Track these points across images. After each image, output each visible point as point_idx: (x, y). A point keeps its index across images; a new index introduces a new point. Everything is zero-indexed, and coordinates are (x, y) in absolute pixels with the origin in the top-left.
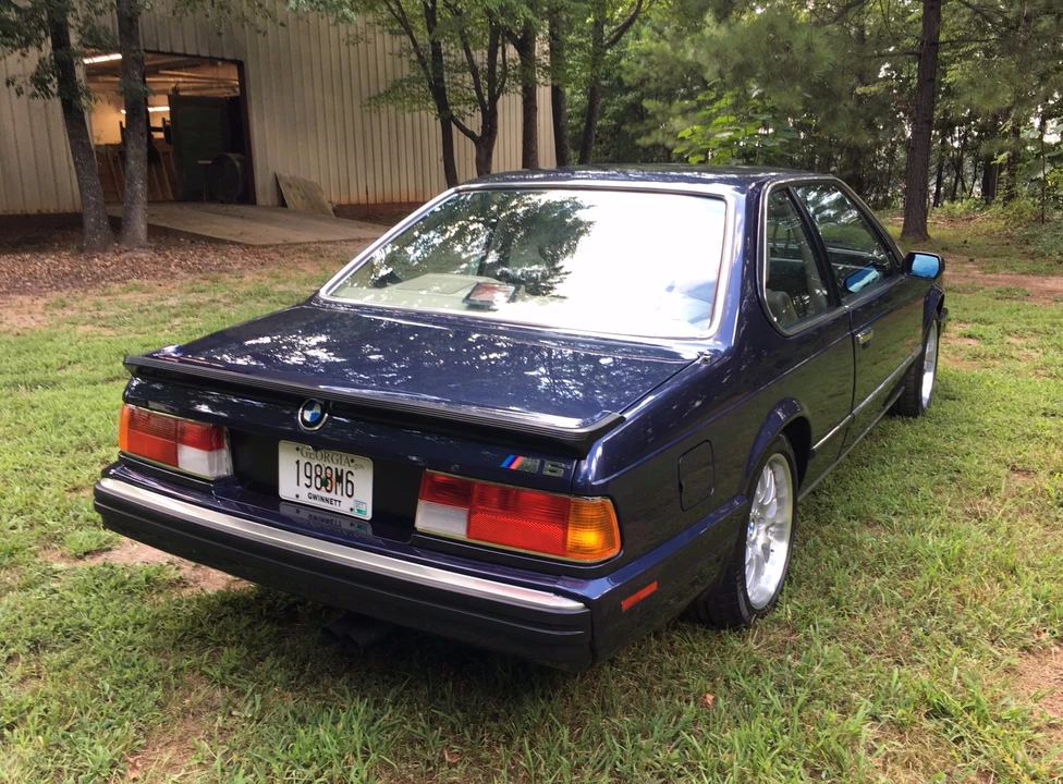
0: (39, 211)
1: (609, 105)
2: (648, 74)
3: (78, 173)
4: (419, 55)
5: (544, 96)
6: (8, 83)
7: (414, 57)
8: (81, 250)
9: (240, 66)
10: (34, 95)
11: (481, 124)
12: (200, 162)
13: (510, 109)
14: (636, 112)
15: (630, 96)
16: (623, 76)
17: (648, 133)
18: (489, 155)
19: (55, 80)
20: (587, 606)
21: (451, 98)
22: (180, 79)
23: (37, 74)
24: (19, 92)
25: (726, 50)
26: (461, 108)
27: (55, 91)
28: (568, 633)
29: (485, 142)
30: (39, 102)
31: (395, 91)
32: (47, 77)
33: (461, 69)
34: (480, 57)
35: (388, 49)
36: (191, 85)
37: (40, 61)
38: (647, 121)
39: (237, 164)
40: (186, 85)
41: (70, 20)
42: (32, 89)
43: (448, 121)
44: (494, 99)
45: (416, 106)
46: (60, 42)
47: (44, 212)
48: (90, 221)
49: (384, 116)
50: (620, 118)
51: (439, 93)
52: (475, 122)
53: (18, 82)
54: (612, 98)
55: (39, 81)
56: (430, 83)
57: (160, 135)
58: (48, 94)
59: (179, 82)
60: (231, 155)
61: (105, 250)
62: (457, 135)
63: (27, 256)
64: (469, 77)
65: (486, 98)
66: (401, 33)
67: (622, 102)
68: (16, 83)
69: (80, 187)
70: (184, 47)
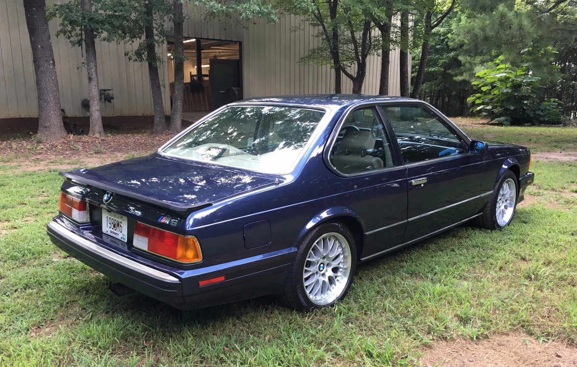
0: (143, 114)
1: (440, 59)
2: (463, 41)
3: (153, 97)
4: (326, 35)
5: (395, 55)
6: (125, 55)
7: (324, 37)
8: (152, 133)
9: (240, 44)
10: (136, 60)
11: (356, 70)
12: (221, 92)
13: (374, 62)
14: (456, 63)
15: (452, 54)
16: (449, 43)
17: (461, 74)
18: (360, 87)
19: (146, 53)
20: (180, 281)
21: (341, 57)
22: (221, 51)
23: (138, 50)
24: (130, 59)
25: (473, 30)
26: (345, 63)
27: (145, 58)
28: (170, 291)
29: (358, 80)
30: (138, 64)
31: (314, 54)
32: (142, 52)
33: (347, 42)
34: (359, 35)
35: (311, 33)
36: (227, 53)
37: (140, 44)
38: (462, 68)
39: (236, 92)
40: (224, 53)
41: (154, 25)
42: (135, 57)
43: (339, 69)
44: (364, 57)
45: (324, 62)
46: (150, 35)
47: (145, 115)
48: (157, 119)
49: (311, 68)
50: (446, 66)
51: (335, 55)
52: (353, 69)
53: (130, 54)
54: (442, 55)
55: (138, 54)
56: (331, 50)
57: (207, 78)
58: (142, 60)
59: (220, 52)
60: (233, 88)
61: (162, 133)
62: (343, 77)
63: (129, 135)
64: (352, 46)
65: (360, 58)
66: (318, 25)
67: (448, 57)
68: (129, 54)
69: (154, 103)
70: (214, 35)
